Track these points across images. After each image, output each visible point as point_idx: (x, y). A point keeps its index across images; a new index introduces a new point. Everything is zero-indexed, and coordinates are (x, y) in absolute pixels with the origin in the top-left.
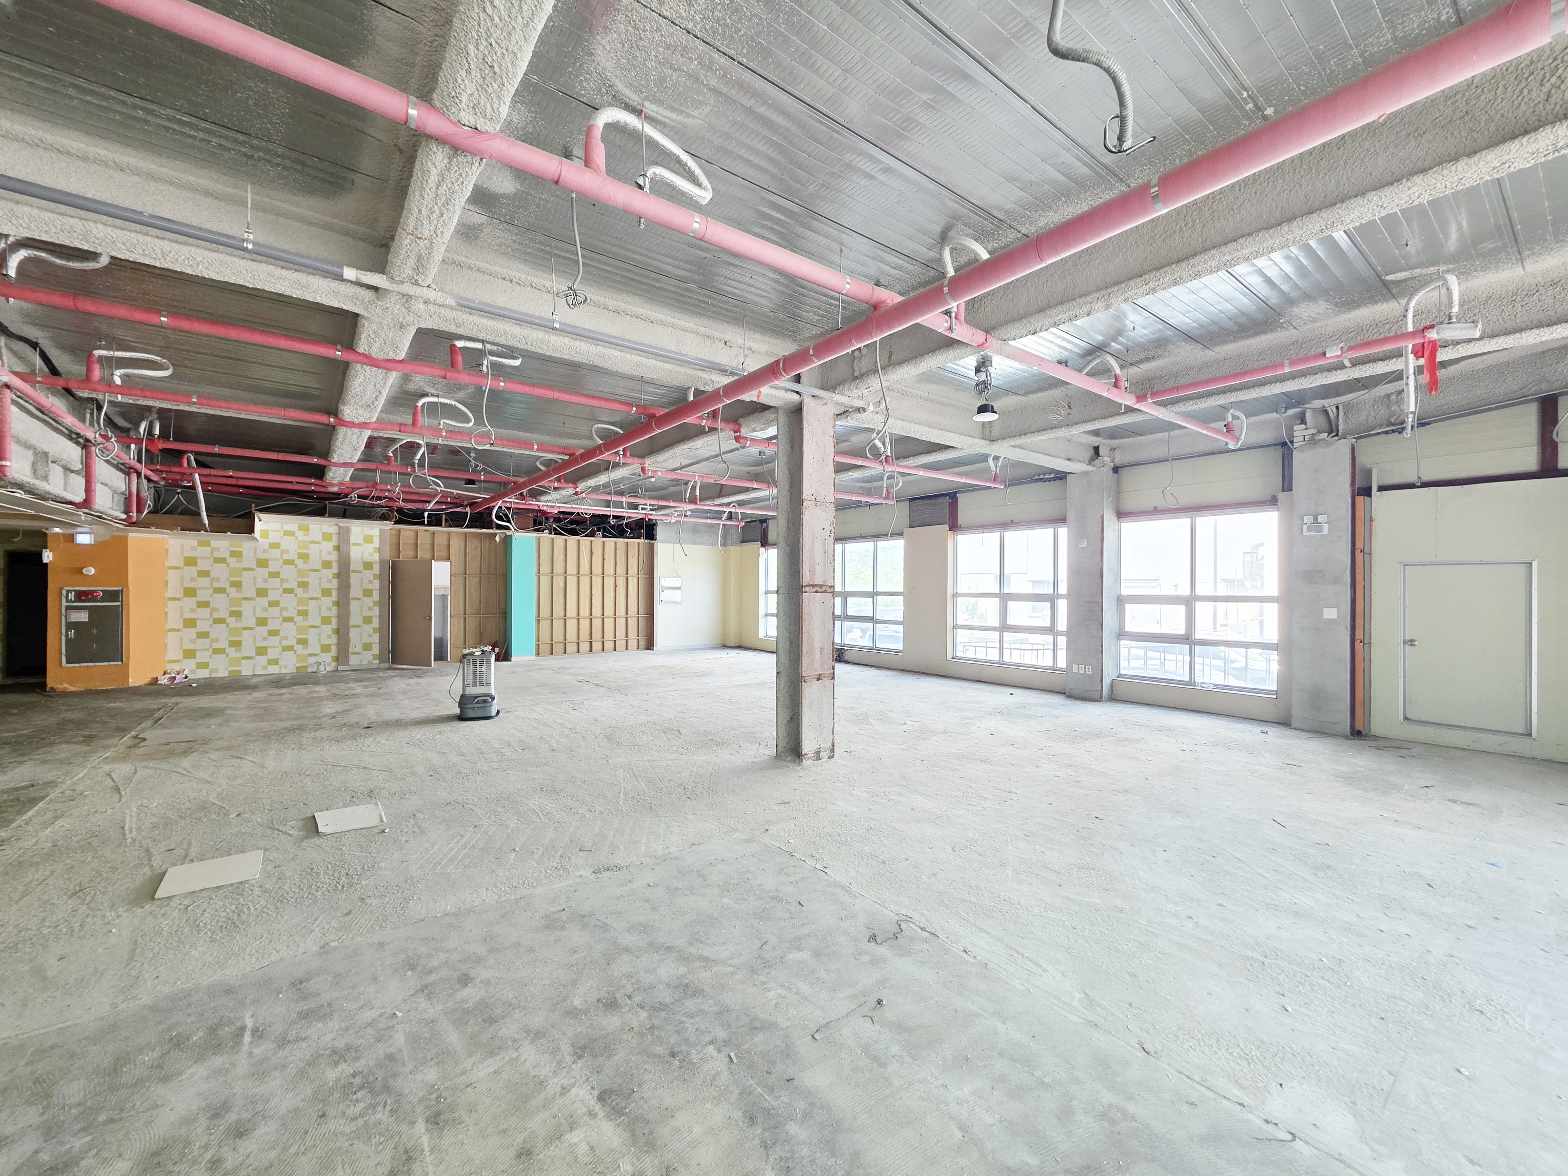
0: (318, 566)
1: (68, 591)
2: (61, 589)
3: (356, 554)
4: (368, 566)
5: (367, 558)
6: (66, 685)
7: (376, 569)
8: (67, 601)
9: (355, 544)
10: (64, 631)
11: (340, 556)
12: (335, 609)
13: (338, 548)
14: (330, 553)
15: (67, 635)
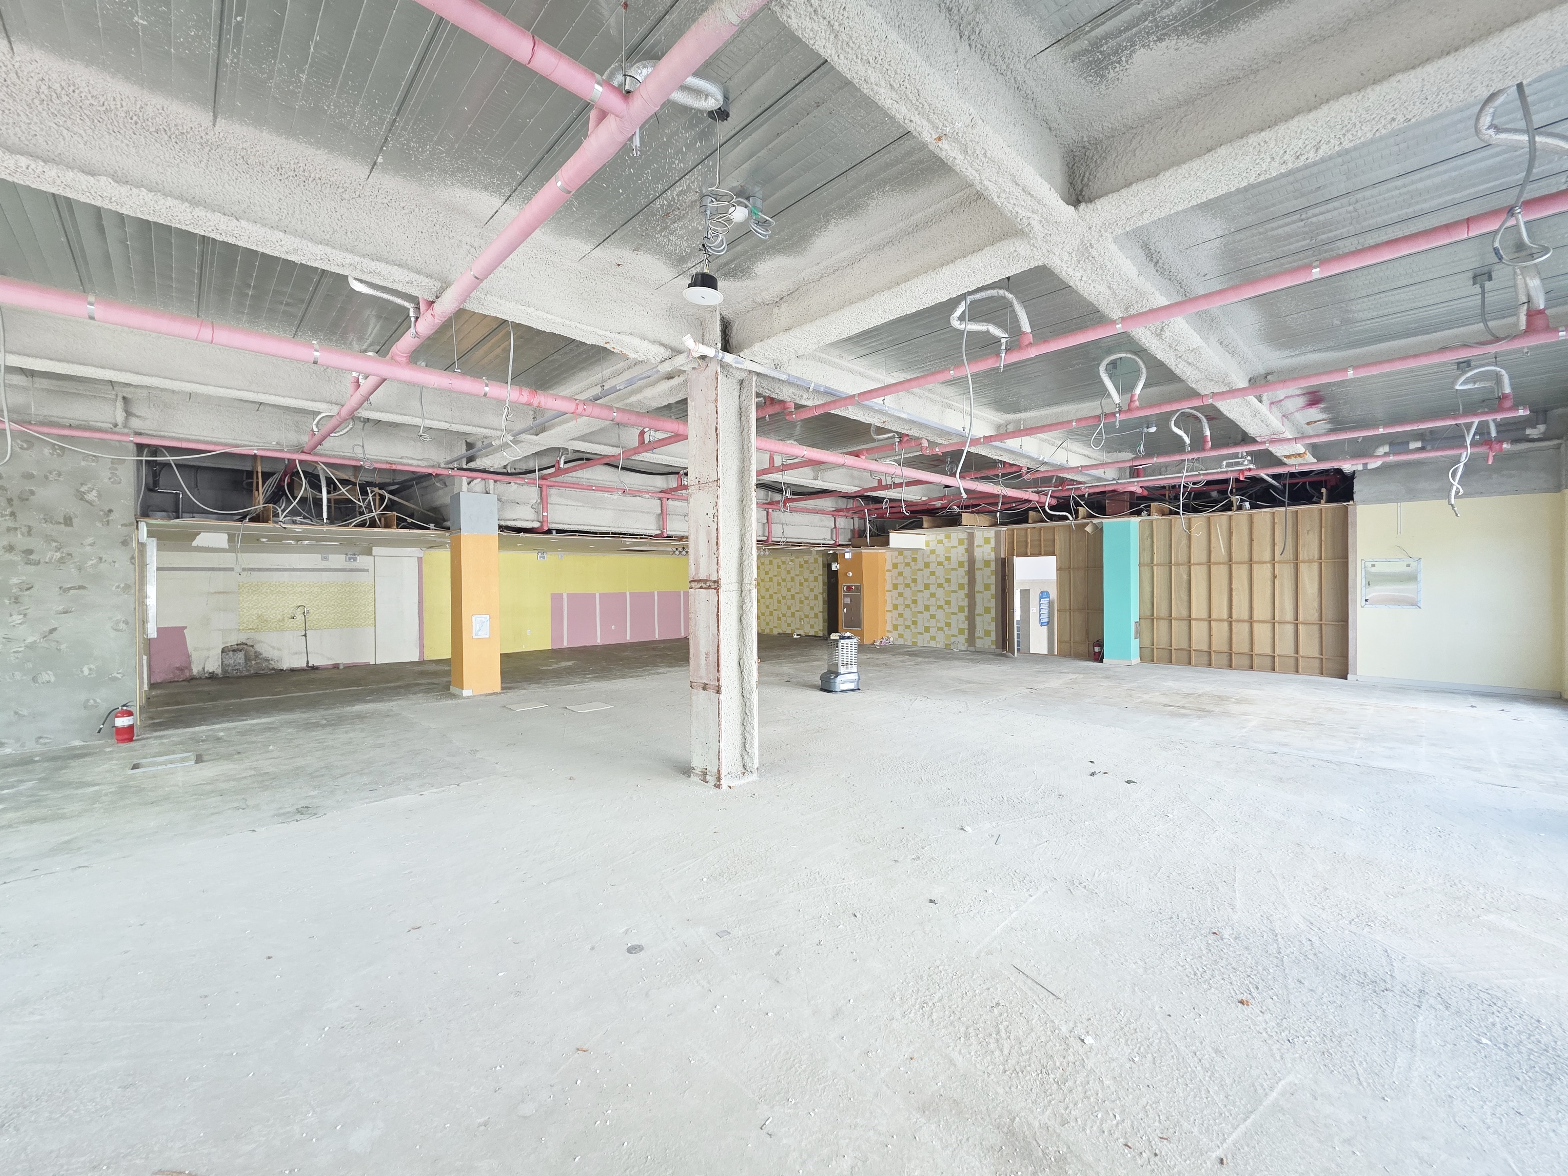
0: (956, 566)
1: (844, 586)
2: (842, 584)
3: (978, 553)
4: (987, 563)
5: (987, 558)
7: (993, 566)
8: (844, 593)
9: (978, 546)
10: (843, 609)
11: (969, 556)
12: (966, 600)
13: (967, 550)
14: (963, 555)
15: (844, 611)
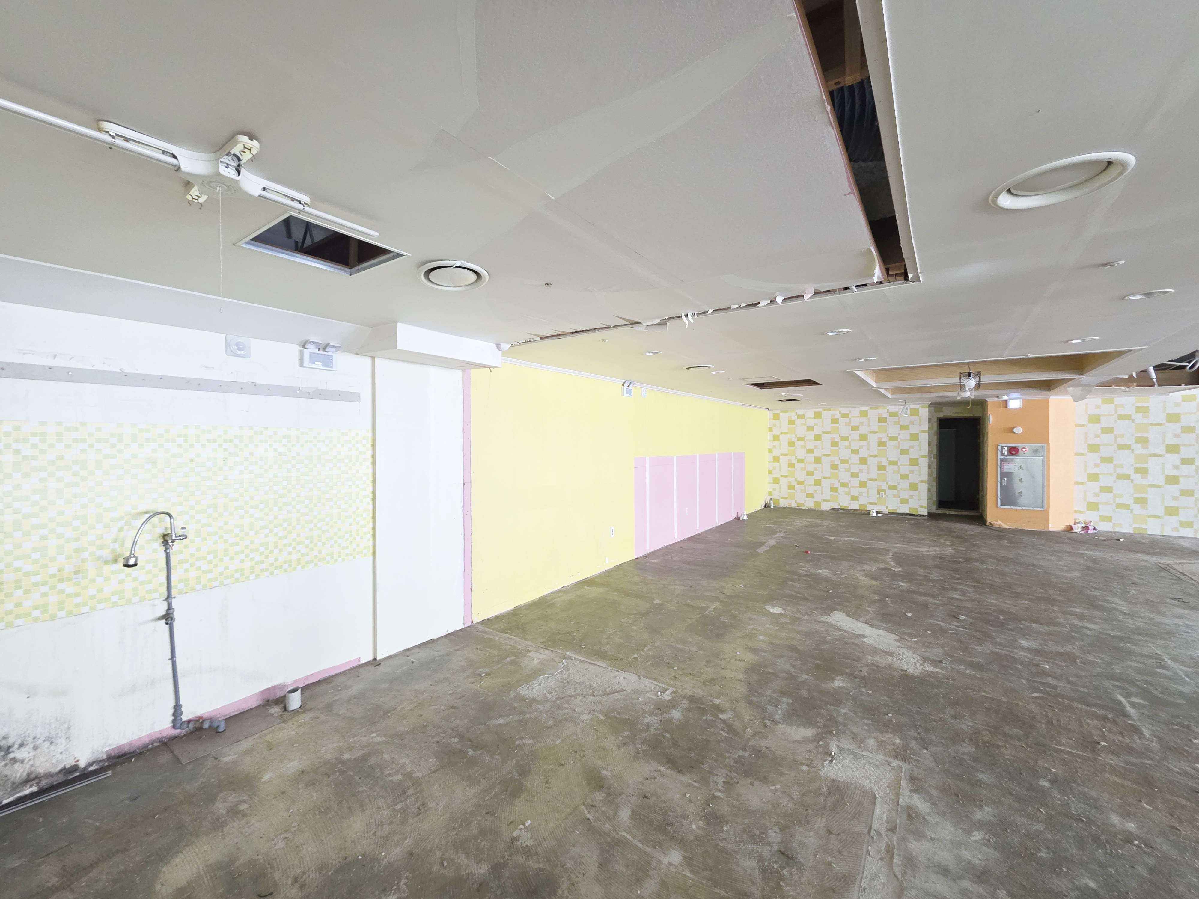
1: (1003, 447)
2: (998, 445)
6: (1000, 523)
8: (1002, 455)
10: (999, 479)
15: (1001, 483)
